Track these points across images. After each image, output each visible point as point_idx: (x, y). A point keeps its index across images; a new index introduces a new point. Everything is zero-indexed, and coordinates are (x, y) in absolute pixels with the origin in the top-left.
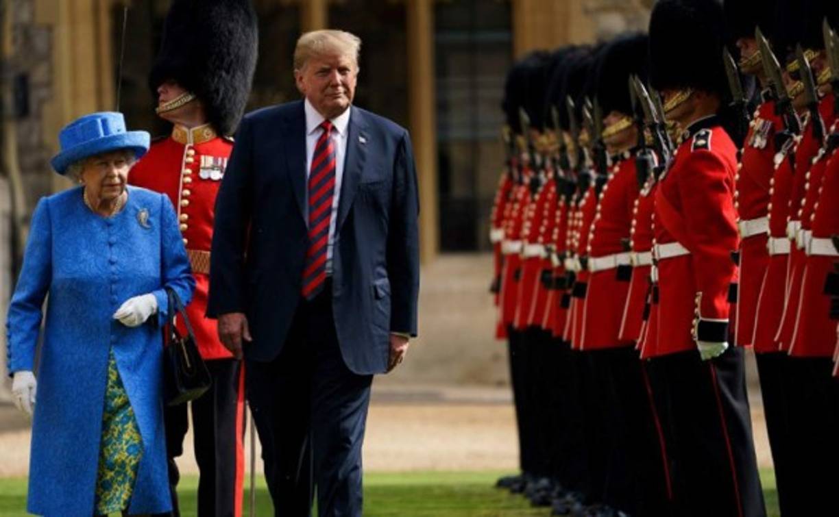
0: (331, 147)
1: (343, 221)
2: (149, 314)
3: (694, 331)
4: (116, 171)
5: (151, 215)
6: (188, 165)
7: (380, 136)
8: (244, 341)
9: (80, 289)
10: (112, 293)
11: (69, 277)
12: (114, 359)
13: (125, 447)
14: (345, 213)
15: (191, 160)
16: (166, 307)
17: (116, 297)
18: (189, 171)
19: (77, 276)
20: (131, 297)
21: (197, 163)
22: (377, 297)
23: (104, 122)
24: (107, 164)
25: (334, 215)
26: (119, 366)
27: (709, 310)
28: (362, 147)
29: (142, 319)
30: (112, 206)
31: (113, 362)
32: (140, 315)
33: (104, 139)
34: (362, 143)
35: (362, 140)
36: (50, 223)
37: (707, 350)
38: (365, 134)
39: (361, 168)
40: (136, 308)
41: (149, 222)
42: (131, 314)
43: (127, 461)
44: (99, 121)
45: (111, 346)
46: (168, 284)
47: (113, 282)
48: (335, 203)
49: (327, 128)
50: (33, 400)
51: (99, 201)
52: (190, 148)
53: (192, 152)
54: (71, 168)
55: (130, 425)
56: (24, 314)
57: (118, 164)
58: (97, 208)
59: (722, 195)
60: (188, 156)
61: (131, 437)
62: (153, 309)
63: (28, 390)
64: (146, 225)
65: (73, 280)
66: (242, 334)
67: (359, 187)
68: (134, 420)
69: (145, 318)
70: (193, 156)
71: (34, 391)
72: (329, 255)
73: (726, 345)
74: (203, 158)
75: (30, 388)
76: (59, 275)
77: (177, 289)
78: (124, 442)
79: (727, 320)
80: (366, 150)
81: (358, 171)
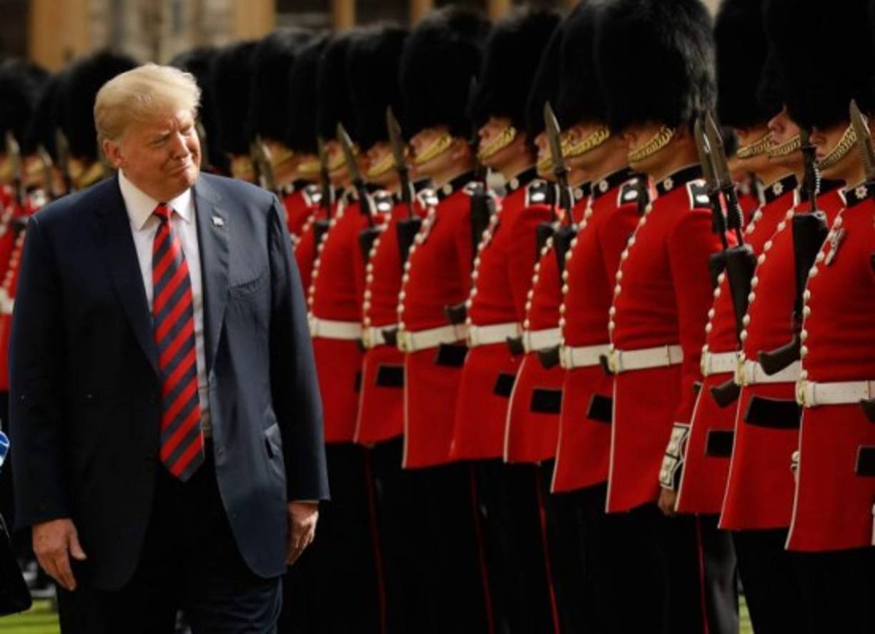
0: (176, 244)
1: (215, 349)
7: (241, 207)
8: (72, 560)
14: (216, 337)
22: (271, 455)
25: (200, 343)
28: (220, 232)
34: (219, 226)
35: (218, 221)
38: (218, 211)
39: (225, 265)
48: (198, 326)
49: (162, 216)
66: (69, 550)
67: (229, 294)
72: (203, 404)
80: (227, 236)
81: (223, 269)
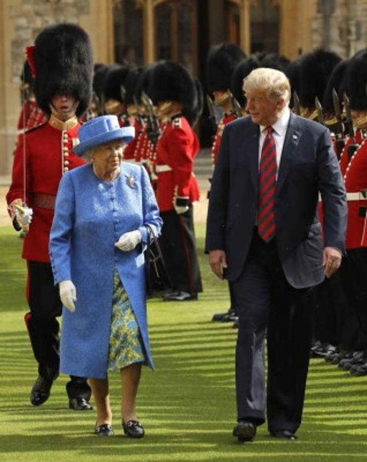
2: (137, 243)
3: (174, 202)
4: (116, 152)
5: (136, 180)
6: (65, 144)
9: (95, 228)
10: (115, 230)
11: (87, 221)
12: (117, 272)
13: (126, 324)
15: (66, 141)
16: (146, 238)
17: (117, 233)
18: (66, 149)
19: (93, 220)
20: (125, 232)
21: (70, 143)
23: (108, 121)
24: (110, 149)
26: (121, 276)
27: (181, 193)
29: (132, 246)
30: (111, 175)
31: (117, 274)
32: (131, 245)
33: (109, 132)
34: (295, 139)
36: (73, 187)
37: (179, 210)
40: (129, 240)
41: (135, 184)
42: (126, 244)
43: (128, 333)
44: (105, 121)
45: (115, 264)
46: (147, 223)
47: (115, 223)
50: (75, 298)
51: (104, 172)
52: (65, 133)
53: (66, 136)
54: (87, 153)
55: (129, 311)
56: (61, 245)
57: (117, 148)
58: (102, 176)
59: (186, 146)
60: (64, 138)
61: (130, 318)
62: (139, 240)
63: (70, 292)
64: (132, 186)
65: (91, 223)
68: (131, 308)
69: (134, 246)
70: (67, 139)
71: (75, 292)
73: (187, 208)
74: (74, 140)
75: (72, 291)
76: (80, 220)
77: (153, 227)
78: (125, 321)
79: (187, 198)
